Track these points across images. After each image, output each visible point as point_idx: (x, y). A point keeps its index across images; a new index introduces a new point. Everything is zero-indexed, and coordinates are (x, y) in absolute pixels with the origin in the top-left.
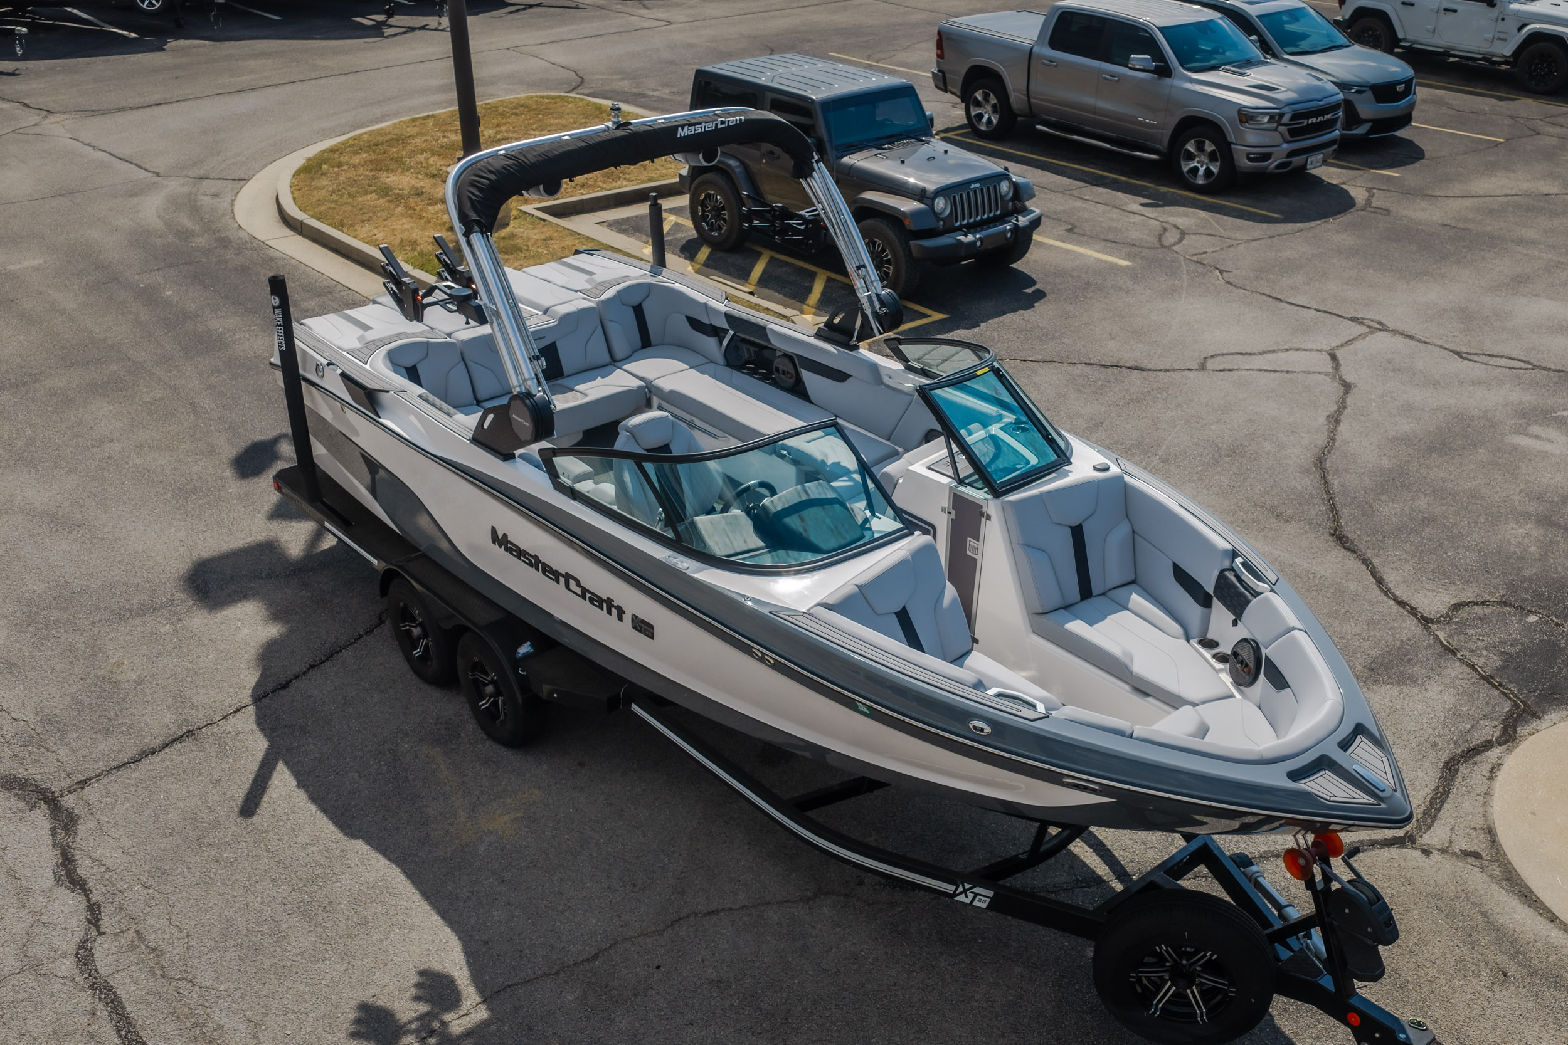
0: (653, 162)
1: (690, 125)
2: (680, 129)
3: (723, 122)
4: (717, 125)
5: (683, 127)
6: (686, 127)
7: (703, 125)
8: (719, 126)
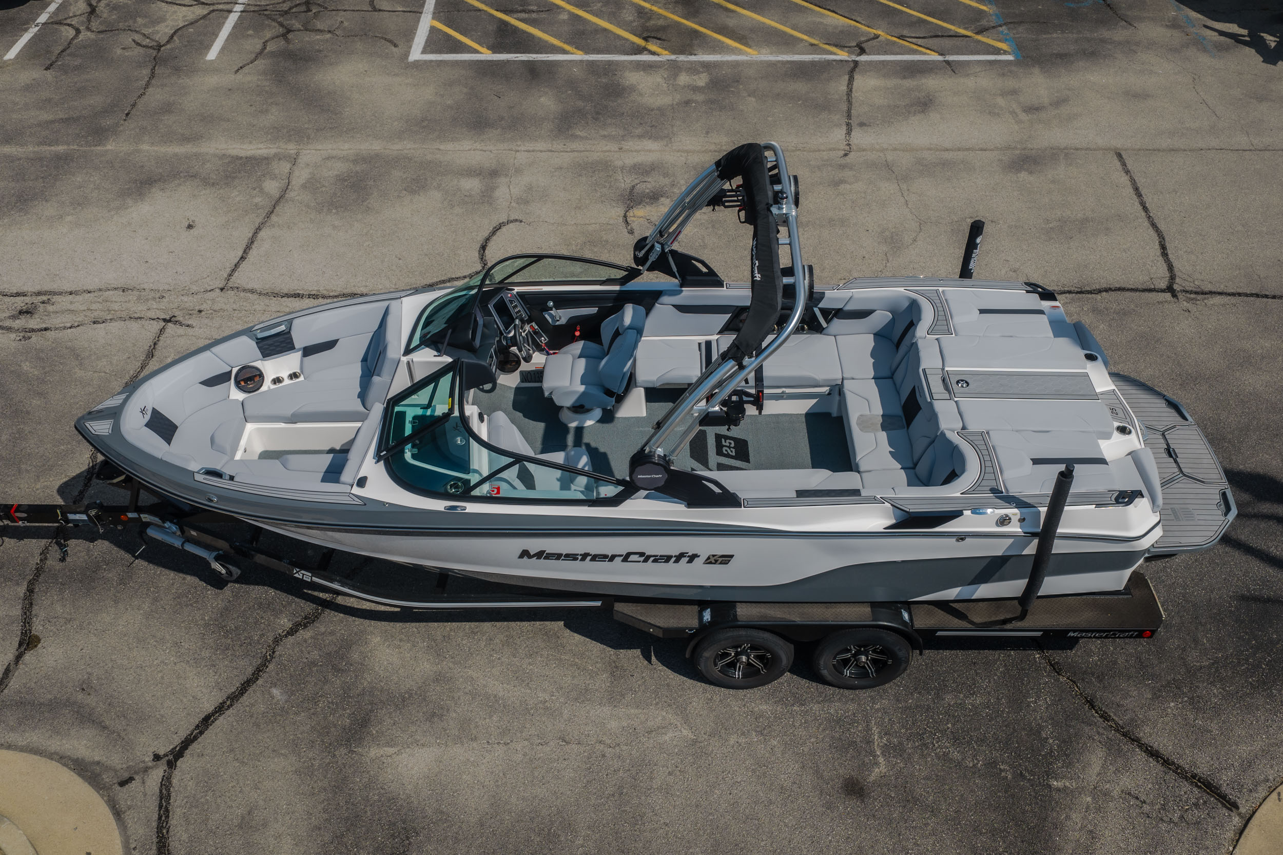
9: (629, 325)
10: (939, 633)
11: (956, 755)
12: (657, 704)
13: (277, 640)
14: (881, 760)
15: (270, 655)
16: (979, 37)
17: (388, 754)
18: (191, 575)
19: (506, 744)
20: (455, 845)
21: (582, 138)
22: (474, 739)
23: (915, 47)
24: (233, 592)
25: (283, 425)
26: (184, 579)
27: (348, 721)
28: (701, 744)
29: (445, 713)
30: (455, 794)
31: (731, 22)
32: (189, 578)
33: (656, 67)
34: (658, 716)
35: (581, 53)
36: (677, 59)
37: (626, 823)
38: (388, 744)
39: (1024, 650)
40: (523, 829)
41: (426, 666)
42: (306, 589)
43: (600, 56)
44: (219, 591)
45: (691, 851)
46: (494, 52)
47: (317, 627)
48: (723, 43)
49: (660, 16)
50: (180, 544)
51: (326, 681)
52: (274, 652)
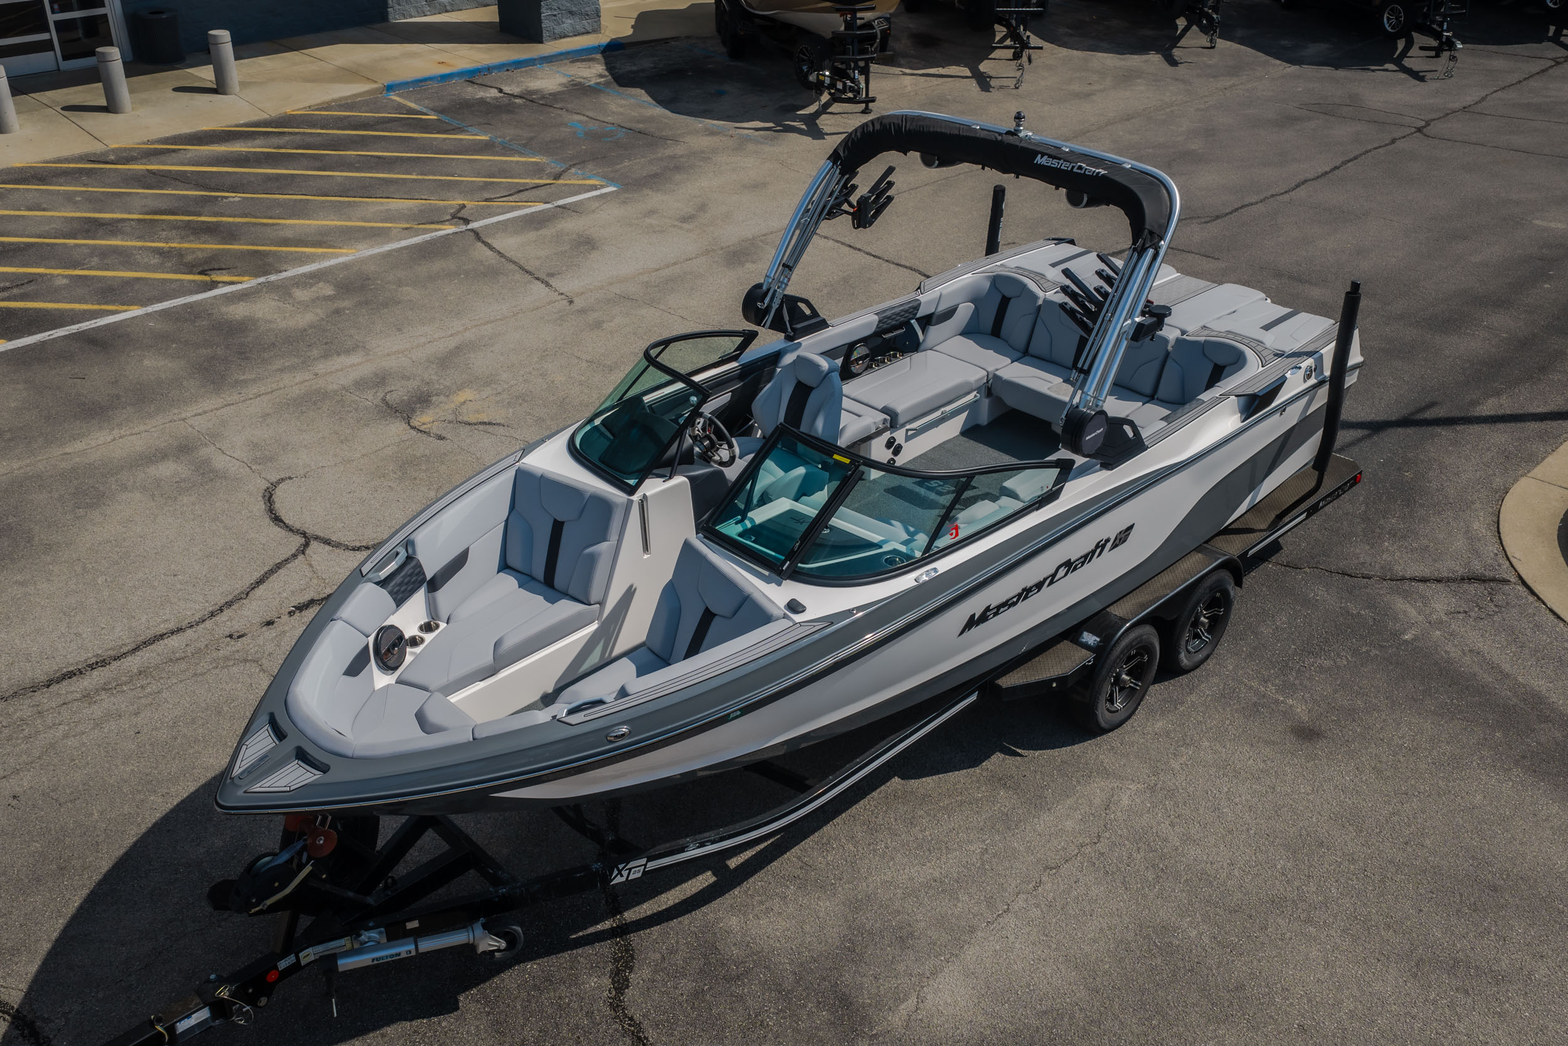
0: (1017, 177)
1: (1050, 156)
2: (1040, 155)
3: (1080, 168)
4: (1073, 167)
5: (1043, 155)
6: (1046, 157)
7: (1062, 161)
8: (1075, 170)
9: (829, 369)
10: (1251, 553)
11: (1327, 663)
12: (1078, 782)
13: (616, 1005)
14: (1290, 702)
15: (630, 1025)
16: (561, 182)
17: (914, 1010)
18: (388, 1024)
19: (1007, 911)
20: (1102, 1027)
21: (254, 380)
22: (973, 930)
23: (513, 204)
24: (478, 1001)
25: (480, 685)
26: (383, 1036)
27: (824, 1013)
28: (1159, 786)
29: (910, 929)
30: (1032, 988)
31: (289, 234)
32: (389, 1030)
33: (253, 293)
34: (1097, 790)
35: (136, 307)
36: (268, 280)
37: (1202, 889)
38: (899, 1000)
39: (1256, 567)
40: (1134, 963)
41: (827, 907)
42: (572, 935)
43: (165, 303)
44: (455, 1013)
45: (1279, 867)
46: (10, 340)
47: (646, 959)
48: (305, 252)
49: (193, 251)
50: (412, 947)
51: (741, 998)
52: (631, 1019)
